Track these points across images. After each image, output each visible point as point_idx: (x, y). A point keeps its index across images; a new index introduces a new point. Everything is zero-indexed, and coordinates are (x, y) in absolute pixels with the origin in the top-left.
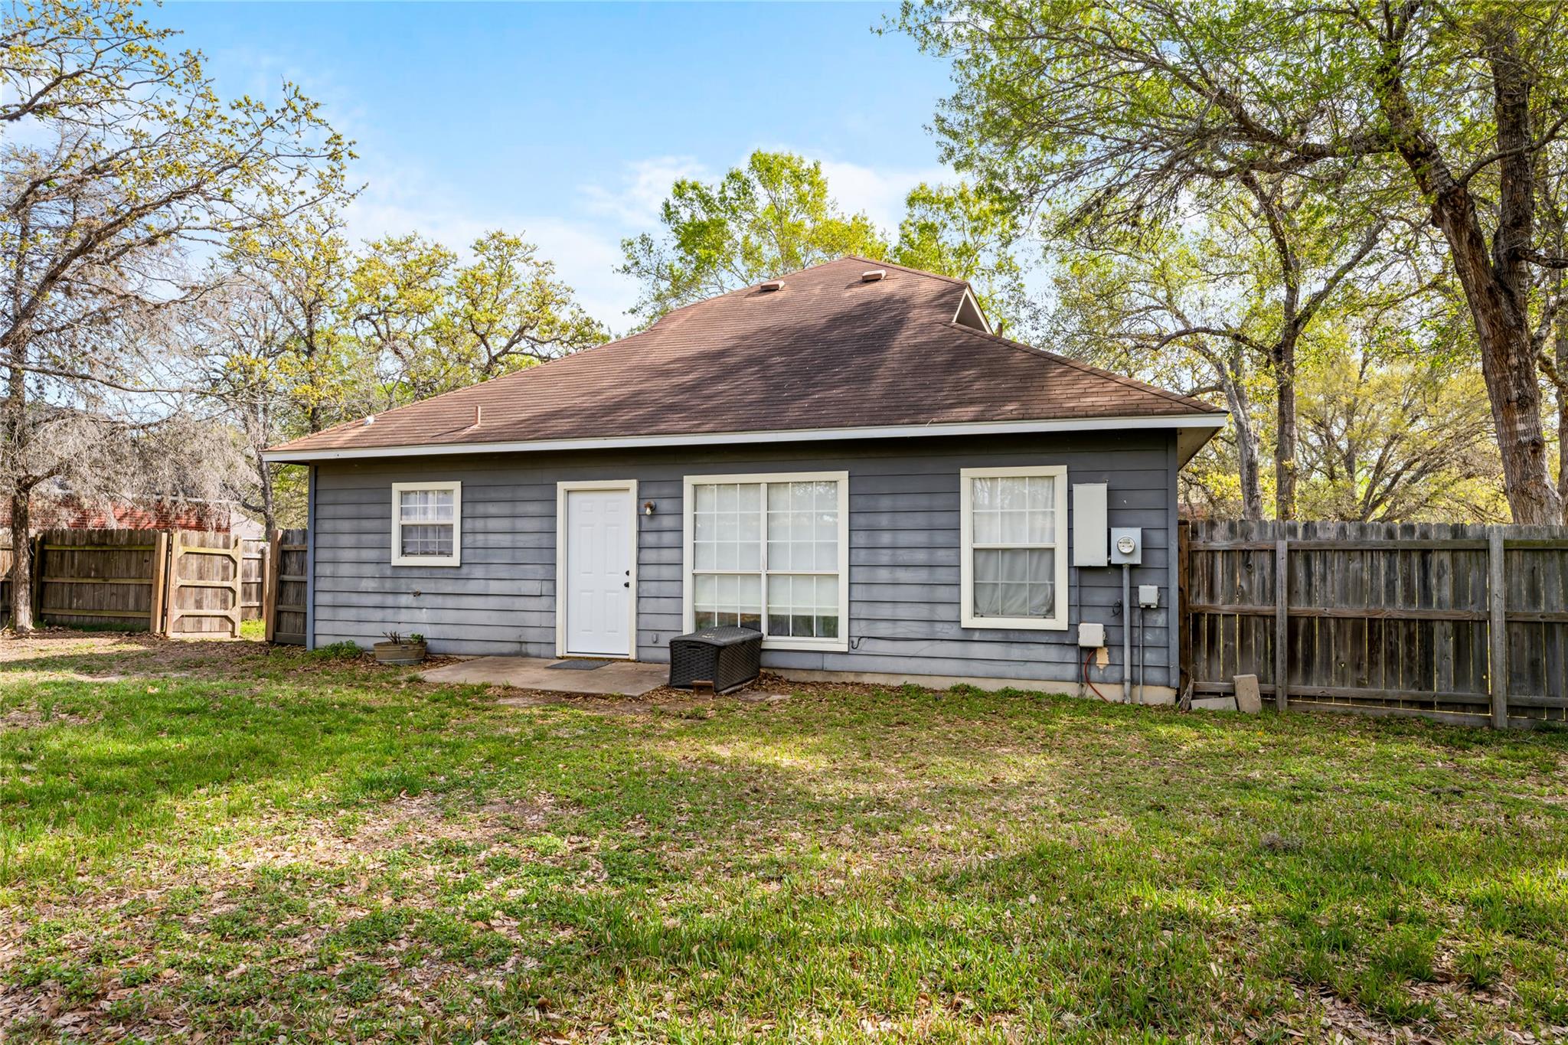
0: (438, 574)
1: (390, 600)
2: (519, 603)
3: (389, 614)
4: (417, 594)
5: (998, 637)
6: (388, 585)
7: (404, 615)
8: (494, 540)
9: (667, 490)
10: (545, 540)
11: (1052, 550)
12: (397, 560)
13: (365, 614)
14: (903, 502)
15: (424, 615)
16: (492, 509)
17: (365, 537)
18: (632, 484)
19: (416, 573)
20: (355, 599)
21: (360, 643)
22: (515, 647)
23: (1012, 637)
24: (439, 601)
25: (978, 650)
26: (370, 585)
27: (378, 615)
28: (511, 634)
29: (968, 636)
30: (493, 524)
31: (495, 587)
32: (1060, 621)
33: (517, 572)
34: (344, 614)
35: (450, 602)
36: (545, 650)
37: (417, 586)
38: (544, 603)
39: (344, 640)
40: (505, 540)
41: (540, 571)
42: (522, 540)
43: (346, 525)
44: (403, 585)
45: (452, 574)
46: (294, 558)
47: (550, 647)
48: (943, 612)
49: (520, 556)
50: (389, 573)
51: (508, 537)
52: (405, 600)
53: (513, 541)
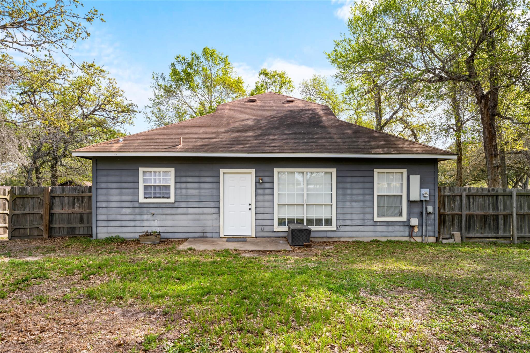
0: (162, 205)
1: (138, 217)
2: (202, 217)
3: (138, 223)
4: (153, 214)
5: (385, 223)
6: (137, 211)
7: (145, 223)
8: (190, 192)
9: (267, 173)
10: (214, 192)
11: (401, 196)
12: (142, 200)
13: (124, 223)
14: (355, 180)
15: (156, 223)
16: (189, 179)
17: (124, 190)
18: (253, 171)
19: (152, 206)
20: (119, 217)
21: (122, 236)
22: (201, 234)
23: (389, 223)
24: (164, 217)
25: (379, 228)
26: (128, 211)
27: (132, 223)
28: (200, 229)
29: (376, 224)
30: (189, 185)
31: (191, 211)
32: (404, 218)
33: (201, 204)
34: (112, 224)
35: (169, 217)
36: (215, 235)
37: (152, 211)
38: (214, 217)
39: (114, 235)
40: (196, 192)
41: (212, 204)
42: (203, 192)
44: (145, 211)
45: (170, 206)
46: (58, 200)
47: (217, 234)
48: (368, 216)
49: (203, 198)
50: (137, 205)
51: (197, 191)
52: (145, 217)
53: (199, 192)
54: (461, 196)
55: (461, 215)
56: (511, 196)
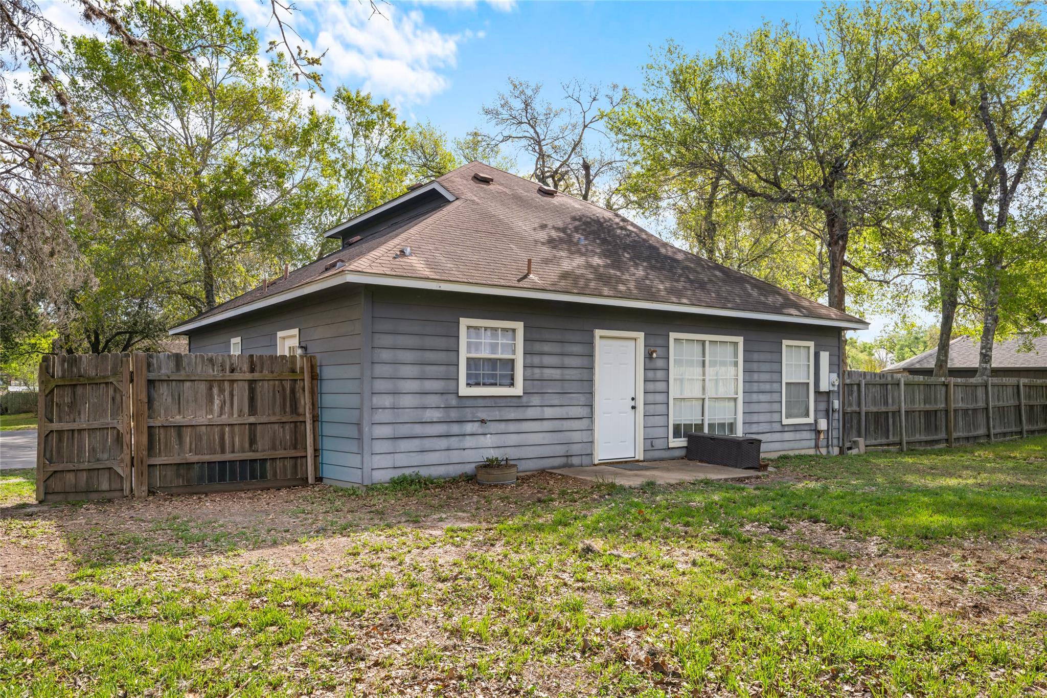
0: (502, 402)
1: (455, 429)
2: (567, 425)
3: (454, 442)
4: (483, 421)
5: (792, 428)
6: (454, 415)
7: (469, 442)
8: (548, 373)
9: (660, 341)
10: (585, 375)
11: (808, 384)
12: (464, 390)
13: (428, 444)
14: (762, 356)
15: (488, 440)
16: (547, 348)
17: (428, 368)
18: (641, 335)
19: (481, 402)
20: (418, 429)
21: (424, 472)
22: (562, 461)
23: (798, 428)
24: (502, 427)
25: (788, 436)
26: (436, 415)
27: (443, 443)
28: (560, 450)
29: (784, 429)
30: (547, 360)
31: (549, 412)
32: (811, 420)
33: (565, 399)
34: (404, 445)
35: (512, 427)
36: (586, 460)
37: (482, 414)
38: (584, 424)
39: (407, 472)
40: (556, 373)
41: (582, 399)
42: (570, 374)
43: (409, 356)
44: (468, 414)
45: (514, 402)
47: (589, 457)
48: (776, 417)
49: (568, 387)
50: (454, 402)
51: (558, 371)
52: (469, 428)
53: (562, 375)
54: (859, 385)
55: (859, 413)
56: (898, 385)
